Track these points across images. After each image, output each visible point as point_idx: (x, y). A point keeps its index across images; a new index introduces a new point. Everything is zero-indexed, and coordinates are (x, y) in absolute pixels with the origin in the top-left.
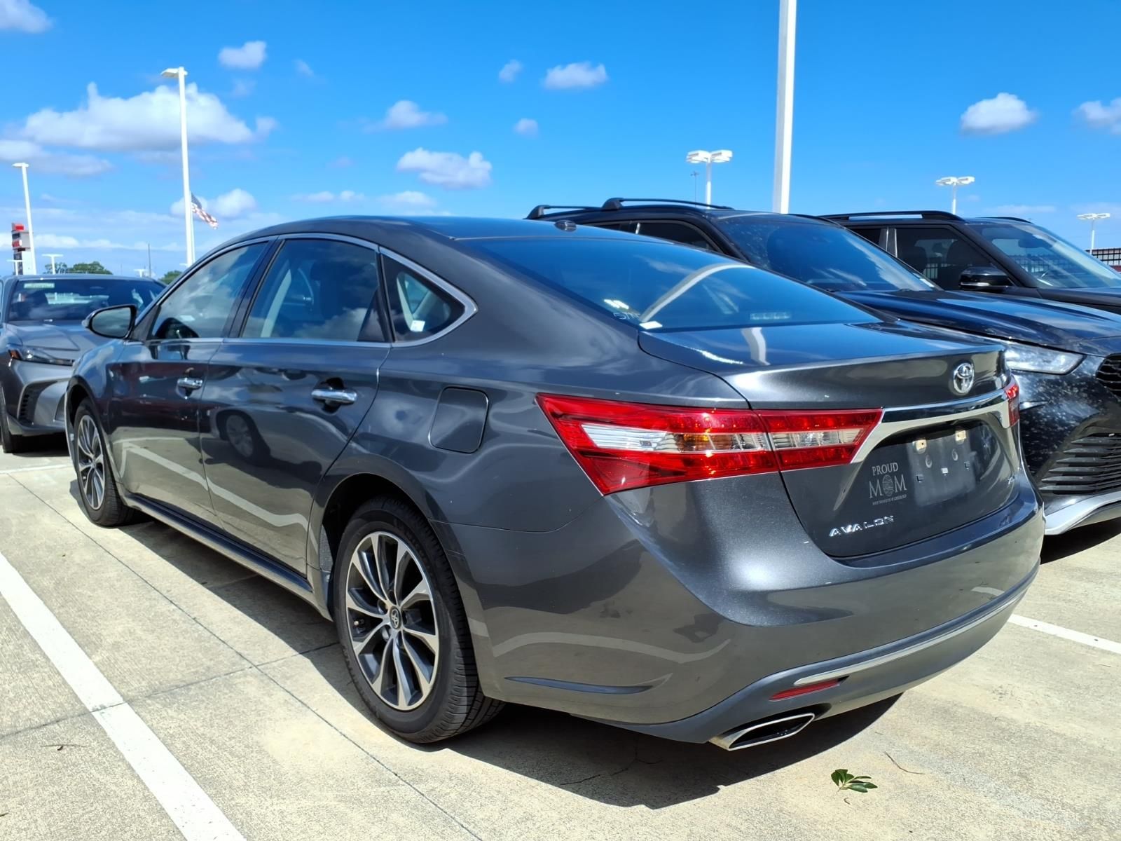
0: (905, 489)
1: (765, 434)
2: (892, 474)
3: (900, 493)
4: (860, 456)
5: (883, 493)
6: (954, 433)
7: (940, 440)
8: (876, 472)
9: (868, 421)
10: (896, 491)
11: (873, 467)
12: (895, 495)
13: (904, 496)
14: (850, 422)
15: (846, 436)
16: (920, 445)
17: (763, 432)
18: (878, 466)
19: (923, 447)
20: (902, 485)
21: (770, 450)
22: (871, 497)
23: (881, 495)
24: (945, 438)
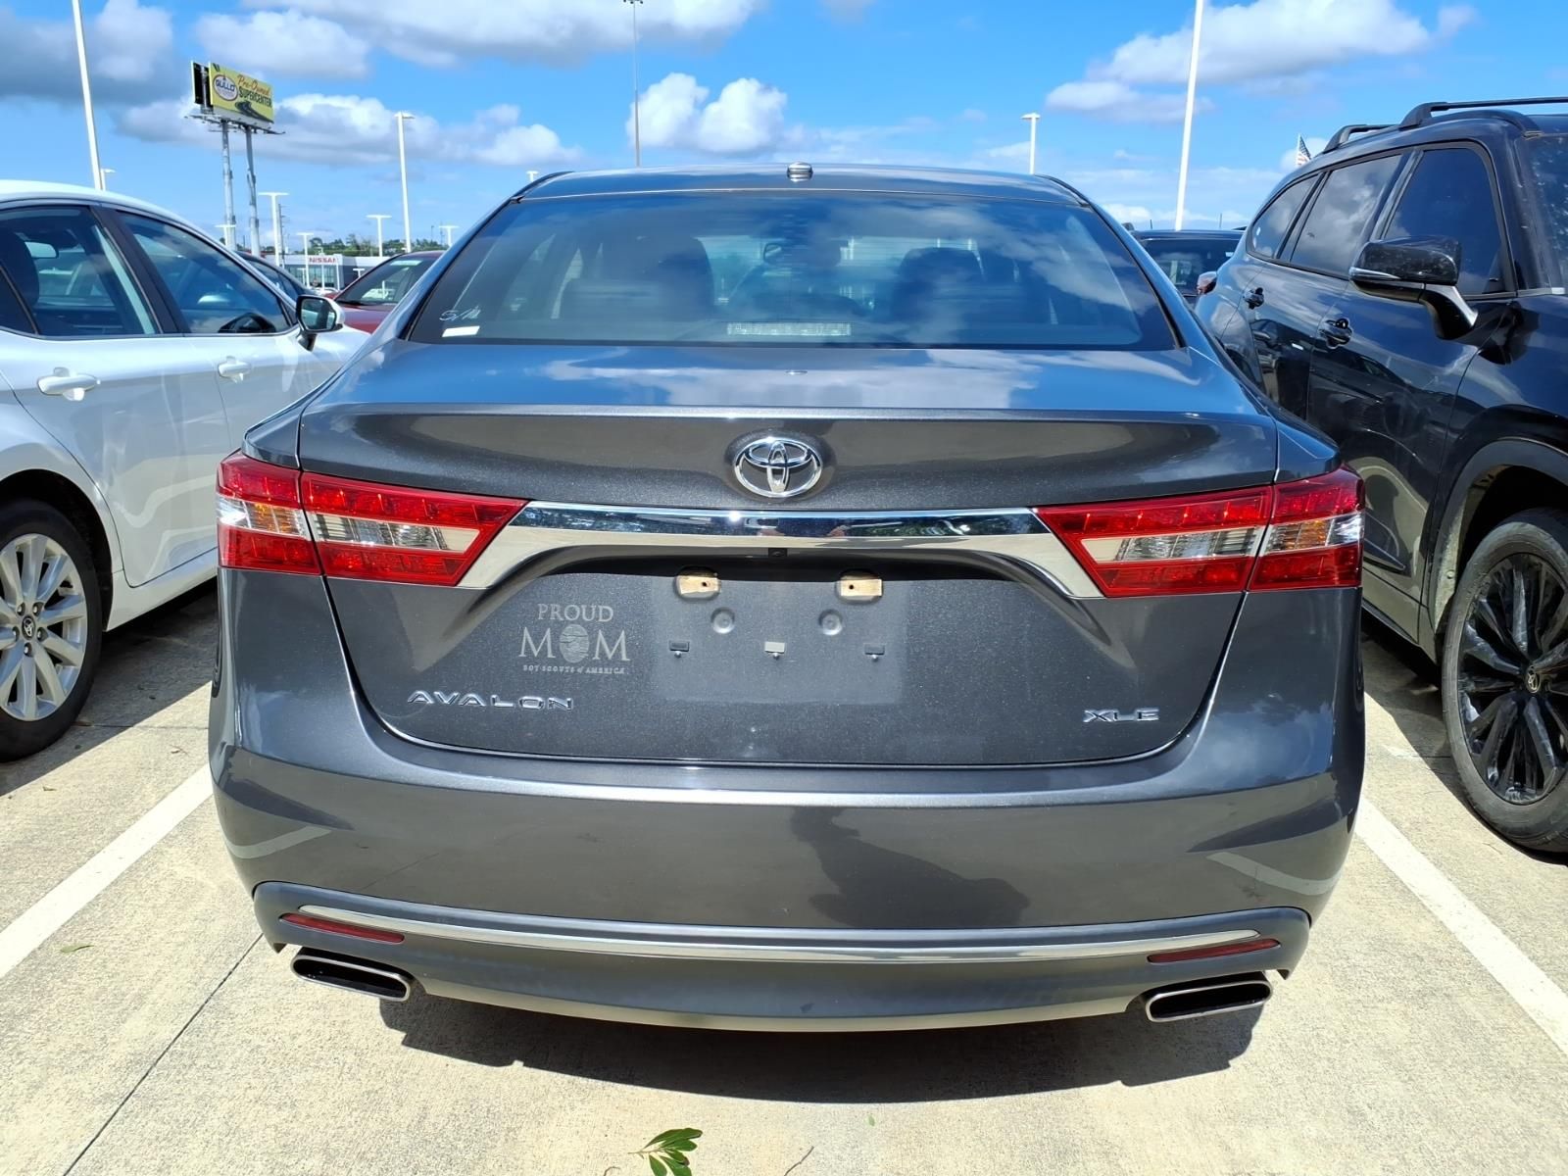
0: (628, 659)
1: (301, 511)
2: (589, 625)
4: (480, 577)
5: (556, 651)
6: (828, 578)
7: (778, 587)
8: (545, 614)
9: (490, 520)
10: (598, 658)
12: (589, 663)
13: (616, 671)
14: (459, 517)
15: (458, 539)
16: (696, 585)
17: (299, 508)
18: (552, 606)
19: (703, 589)
20: (616, 651)
21: (309, 539)
22: (522, 655)
23: (551, 655)
24: (800, 585)
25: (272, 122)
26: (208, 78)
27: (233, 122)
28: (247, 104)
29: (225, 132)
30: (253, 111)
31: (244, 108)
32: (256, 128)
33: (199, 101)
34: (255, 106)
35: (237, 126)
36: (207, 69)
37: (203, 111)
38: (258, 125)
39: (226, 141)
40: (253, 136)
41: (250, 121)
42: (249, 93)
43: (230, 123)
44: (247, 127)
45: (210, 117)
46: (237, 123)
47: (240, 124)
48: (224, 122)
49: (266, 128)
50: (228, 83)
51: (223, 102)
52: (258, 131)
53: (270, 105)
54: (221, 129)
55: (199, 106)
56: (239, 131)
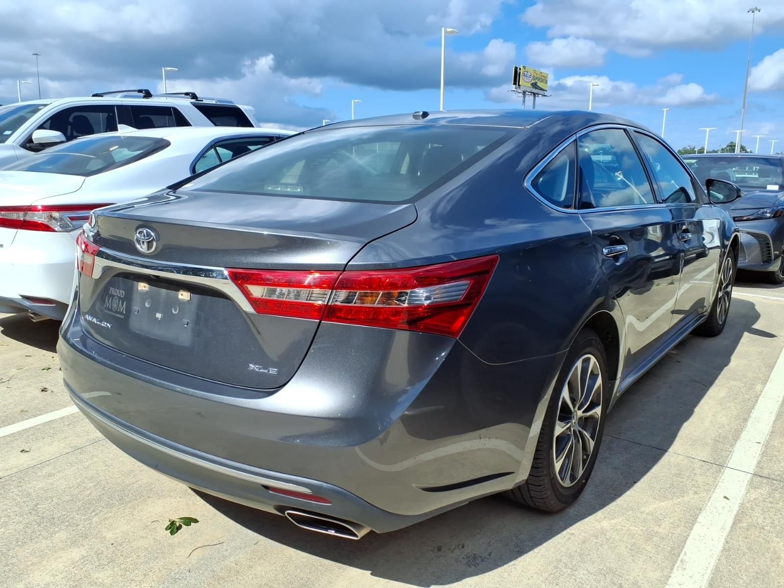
0: (124, 312)
2: (120, 298)
3: (121, 313)
5: (111, 307)
6: (179, 291)
7: (164, 291)
8: (111, 292)
10: (119, 311)
11: (111, 288)
12: (117, 312)
13: (122, 317)
16: (143, 287)
18: (113, 289)
19: (144, 289)
20: (123, 309)
22: (105, 306)
23: (110, 307)
24: (169, 291)
25: (546, 91)
26: (520, 73)
27: (529, 92)
28: (536, 83)
29: (524, 97)
30: (538, 87)
31: (534, 85)
32: (538, 94)
33: (515, 84)
34: (539, 84)
35: (530, 94)
36: (520, 69)
37: (516, 88)
38: (539, 93)
39: (524, 101)
40: (537, 98)
41: (536, 91)
42: (537, 78)
43: (527, 93)
44: (534, 94)
45: (519, 91)
46: (530, 92)
47: (531, 93)
48: (524, 92)
49: (543, 94)
50: (529, 74)
51: (525, 83)
52: (539, 95)
53: (546, 83)
54: (523, 96)
55: (514, 86)
56: (530, 96)
